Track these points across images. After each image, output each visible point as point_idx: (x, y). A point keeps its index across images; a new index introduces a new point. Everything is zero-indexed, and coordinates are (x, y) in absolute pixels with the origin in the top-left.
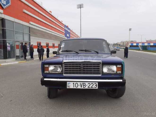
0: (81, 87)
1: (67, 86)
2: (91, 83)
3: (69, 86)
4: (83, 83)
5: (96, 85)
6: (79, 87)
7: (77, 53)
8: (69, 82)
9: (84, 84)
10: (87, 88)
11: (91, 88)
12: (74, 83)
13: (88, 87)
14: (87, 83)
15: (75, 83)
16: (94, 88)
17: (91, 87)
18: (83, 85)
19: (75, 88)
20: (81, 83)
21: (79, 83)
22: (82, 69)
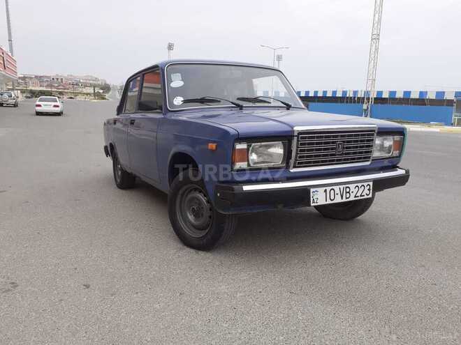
0: (342, 198)
1: (312, 199)
2: (360, 185)
3: (315, 200)
4: (345, 186)
5: (369, 190)
6: (338, 200)
7: (238, 106)
8: (314, 190)
9: (348, 190)
10: (352, 198)
11: (359, 198)
12: (326, 191)
13: (355, 197)
14: (352, 186)
15: (328, 189)
16: (366, 197)
17: (361, 196)
18: (346, 193)
19: (329, 202)
20: (342, 187)
21: (336, 188)
22: (340, 149)
